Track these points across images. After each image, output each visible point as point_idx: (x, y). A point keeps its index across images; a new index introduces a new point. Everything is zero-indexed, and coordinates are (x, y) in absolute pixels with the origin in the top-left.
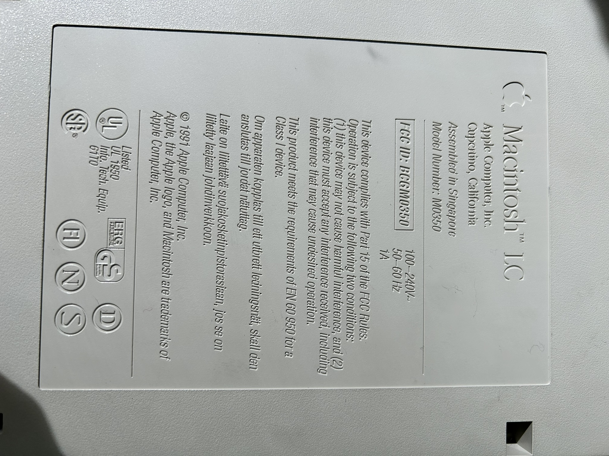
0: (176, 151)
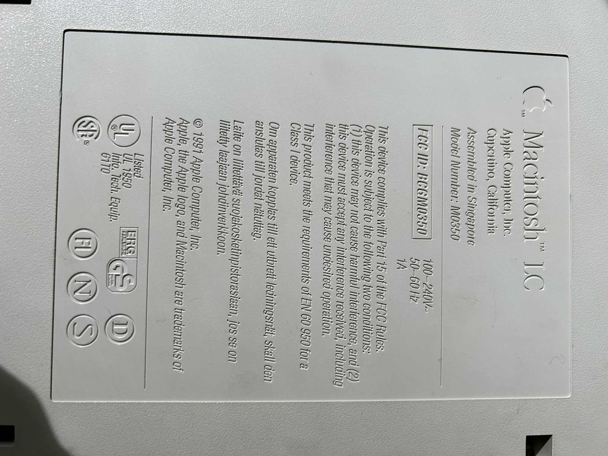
0: (190, 159)
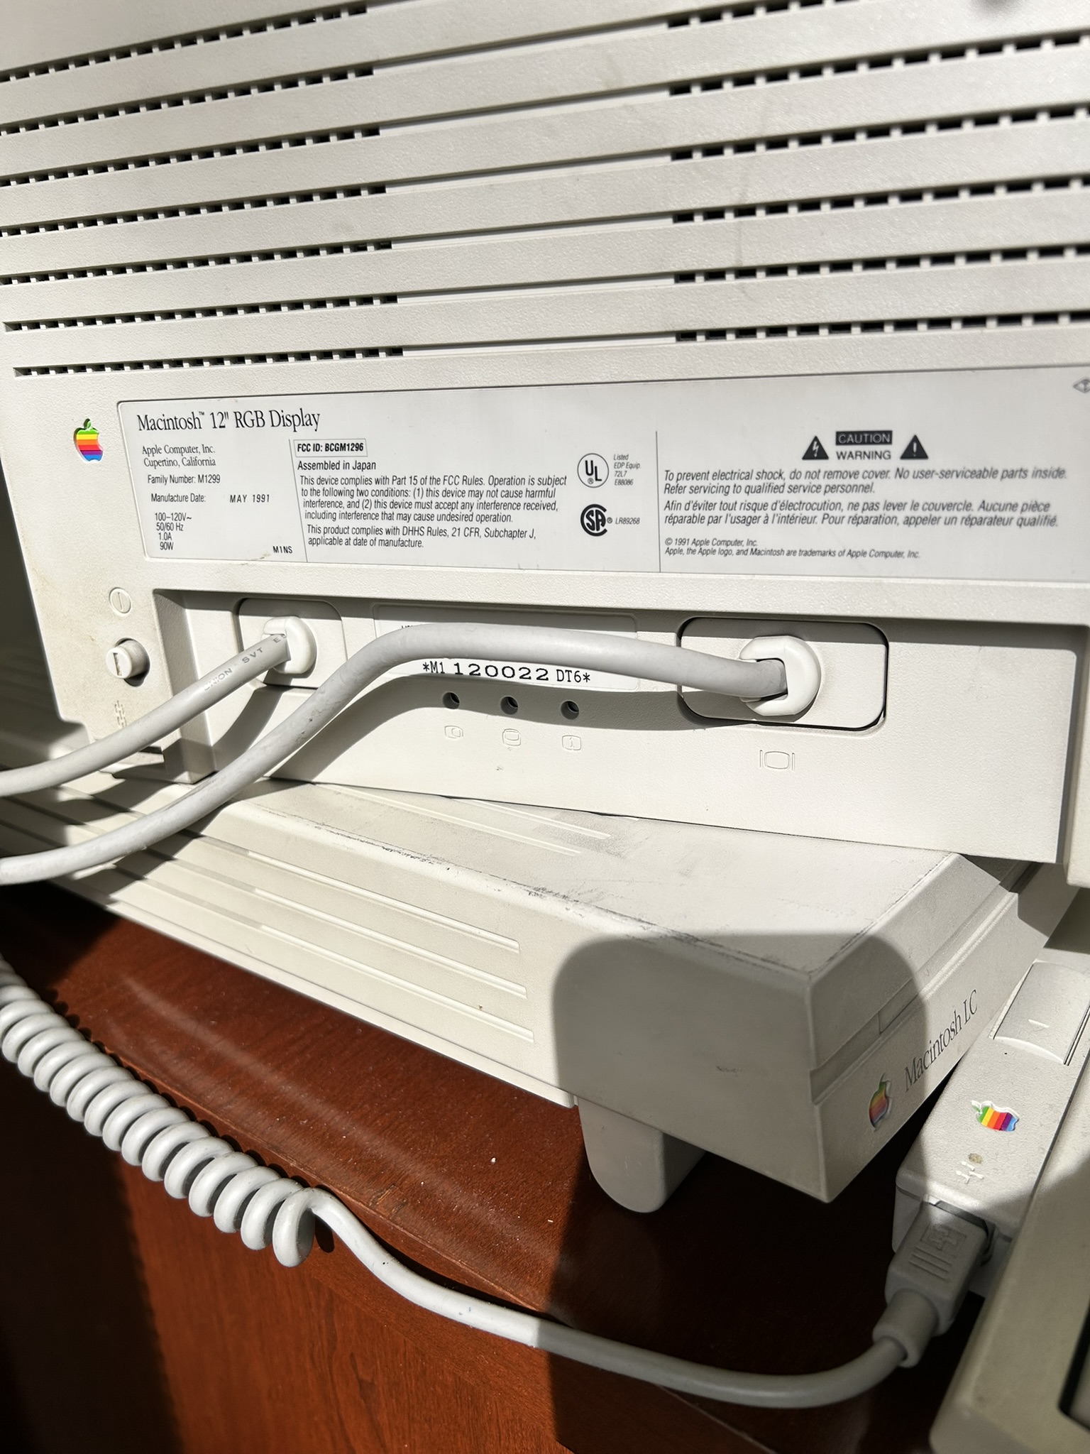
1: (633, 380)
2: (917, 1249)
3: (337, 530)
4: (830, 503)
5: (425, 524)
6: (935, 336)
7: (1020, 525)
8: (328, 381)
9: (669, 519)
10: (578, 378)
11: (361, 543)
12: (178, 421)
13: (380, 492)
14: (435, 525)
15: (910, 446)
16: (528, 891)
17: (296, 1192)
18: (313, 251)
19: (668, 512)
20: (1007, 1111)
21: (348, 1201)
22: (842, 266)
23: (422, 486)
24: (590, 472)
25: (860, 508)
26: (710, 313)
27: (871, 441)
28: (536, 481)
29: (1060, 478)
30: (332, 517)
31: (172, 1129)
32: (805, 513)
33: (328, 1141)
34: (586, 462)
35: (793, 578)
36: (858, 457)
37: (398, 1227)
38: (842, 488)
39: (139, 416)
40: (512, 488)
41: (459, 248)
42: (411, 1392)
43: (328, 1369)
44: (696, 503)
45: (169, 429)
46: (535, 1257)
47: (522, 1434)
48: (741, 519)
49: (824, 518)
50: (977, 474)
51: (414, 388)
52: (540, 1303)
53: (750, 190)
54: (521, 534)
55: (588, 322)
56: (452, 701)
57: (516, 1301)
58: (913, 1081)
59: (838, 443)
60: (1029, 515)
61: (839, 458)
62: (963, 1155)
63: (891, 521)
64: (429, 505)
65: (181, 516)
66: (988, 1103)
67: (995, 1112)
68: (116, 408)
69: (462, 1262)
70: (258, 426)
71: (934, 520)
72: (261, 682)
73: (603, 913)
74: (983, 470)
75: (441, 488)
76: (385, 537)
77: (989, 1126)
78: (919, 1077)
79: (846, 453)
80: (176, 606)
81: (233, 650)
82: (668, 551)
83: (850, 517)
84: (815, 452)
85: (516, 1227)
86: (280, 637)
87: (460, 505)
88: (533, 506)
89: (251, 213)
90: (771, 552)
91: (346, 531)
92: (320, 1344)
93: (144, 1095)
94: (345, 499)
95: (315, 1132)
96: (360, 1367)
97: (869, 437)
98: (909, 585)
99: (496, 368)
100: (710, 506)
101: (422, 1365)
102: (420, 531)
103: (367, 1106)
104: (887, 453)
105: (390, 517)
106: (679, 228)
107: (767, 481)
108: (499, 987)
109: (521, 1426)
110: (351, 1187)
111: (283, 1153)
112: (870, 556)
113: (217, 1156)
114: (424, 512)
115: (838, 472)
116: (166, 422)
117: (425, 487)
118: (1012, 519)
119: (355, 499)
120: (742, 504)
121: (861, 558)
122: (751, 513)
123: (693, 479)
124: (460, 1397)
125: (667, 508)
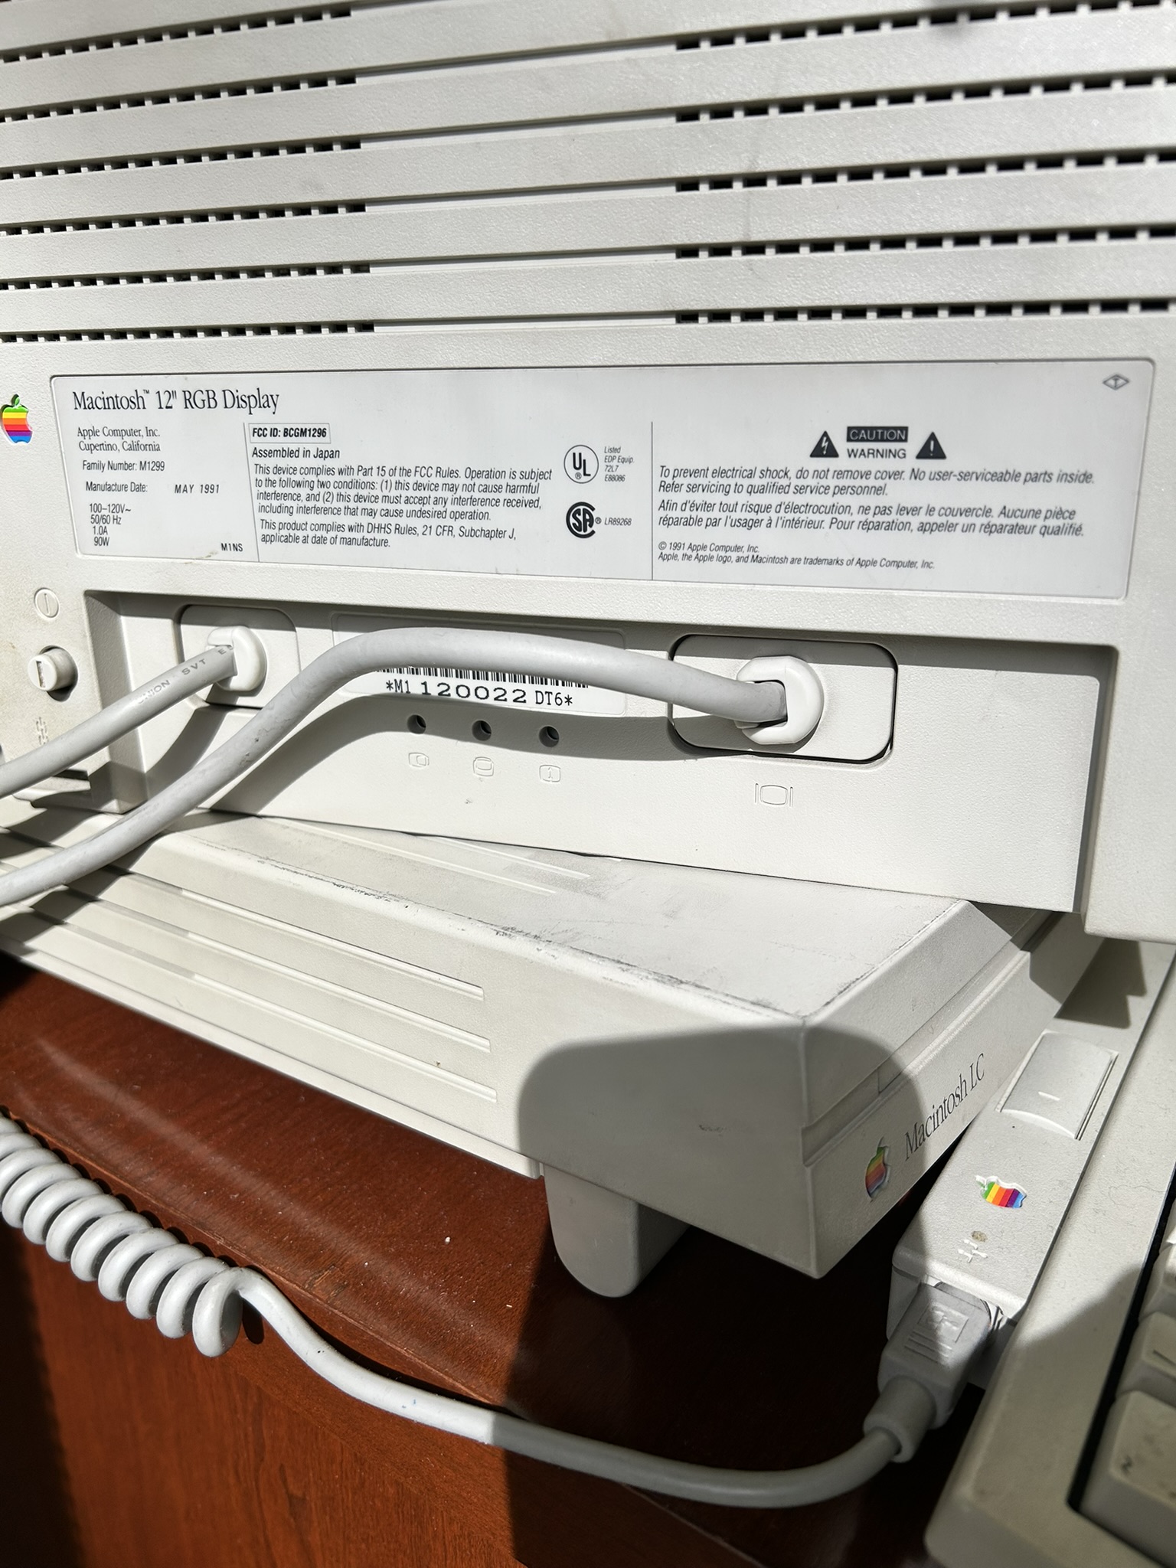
1: (627, 364)
2: (914, 1332)
3: (294, 526)
4: (839, 505)
5: (393, 521)
6: (956, 323)
7: (1043, 534)
8: (290, 358)
9: (664, 520)
10: (567, 360)
11: (320, 540)
12: (119, 399)
13: (343, 484)
14: (403, 522)
15: (927, 444)
16: (495, 930)
17: (222, 1272)
18: (277, 212)
19: (663, 513)
20: (1014, 1188)
21: (282, 1283)
22: (857, 244)
23: (391, 478)
24: (577, 466)
25: (872, 512)
26: (714, 291)
27: (885, 438)
28: (518, 475)
29: (1087, 482)
30: (289, 511)
31: (82, 1202)
32: (811, 516)
33: (259, 1220)
34: (574, 454)
35: (797, 589)
36: (871, 456)
37: (336, 1311)
38: (852, 489)
39: (74, 393)
40: (491, 482)
41: (440, 212)
42: (347, 1507)
43: (254, 1483)
44: (693, 503)
45: (109, 408)
46: (490, 1345)
47: (471, 1552)
48: (742, 522)
49: (832, 523)
50: (998, 476)
51: (385, 368)
52: (496, 1397)
53: (761, 156)
54: (500, 534)
55: (581, 298)
56: (417, 725)
57: (467, 1393)
58: (914, 1149)
59: (849, 440)
60: (1053, 523)
61: (850, 456)
62: (966, 1232)
63: (904, 527)
64: (397, 499)
65: (118, 508)
66: (993, 1179)
67: (1001, 1189)
68: (49, 383)
69: (407, 1350)
70: (210, 407)
71: (951, 527)
72: (203, 701)
73: (578, 954)
74: (1004, 472)
75: (411, 480)
76: (347, 534)
77: (994, 1202)
78: (920, 1145)
79: (857, 450)
80: (109, 611)
81: (172, 660)
82: (661, 556)
83: (860, 522)
84: (824, 449)
85: (471, 1312)
86: (225, 649)
87: (432, 500)
88: (514, 503)
89: (209, 166)
90: (773, 560)
91: (304, 527)
92: (245, 1455)
93: (51, 1164)
94: (304, 491)
95: (247, 1207)
96: (290, 1479)
97: (882, 433)
98: (922, 598)
99: (477, 348)
100: (708, 507)
101: (361, 1475)
102: (387, 529)
103: (307, 1179)
104: (902, 451)
105: (354, 512)
106: (682, 197)
107: (771, 480)
108: (460, 1040)
109: (470, 1542)
110: (285, 1268)
111: (209, 1230)
112: (881, 565)
113: (133, 1232)
114: (392, 507)
115: (848, 471)
116: (106, 400)
117: (393, 479)
118: (1035, 526)
119: (316, 491)
120: (743, 505)
121: (870, 568)
122: (753, 515)
123: (691, 476)
124: (403, 1512)
125: (662, 508)
